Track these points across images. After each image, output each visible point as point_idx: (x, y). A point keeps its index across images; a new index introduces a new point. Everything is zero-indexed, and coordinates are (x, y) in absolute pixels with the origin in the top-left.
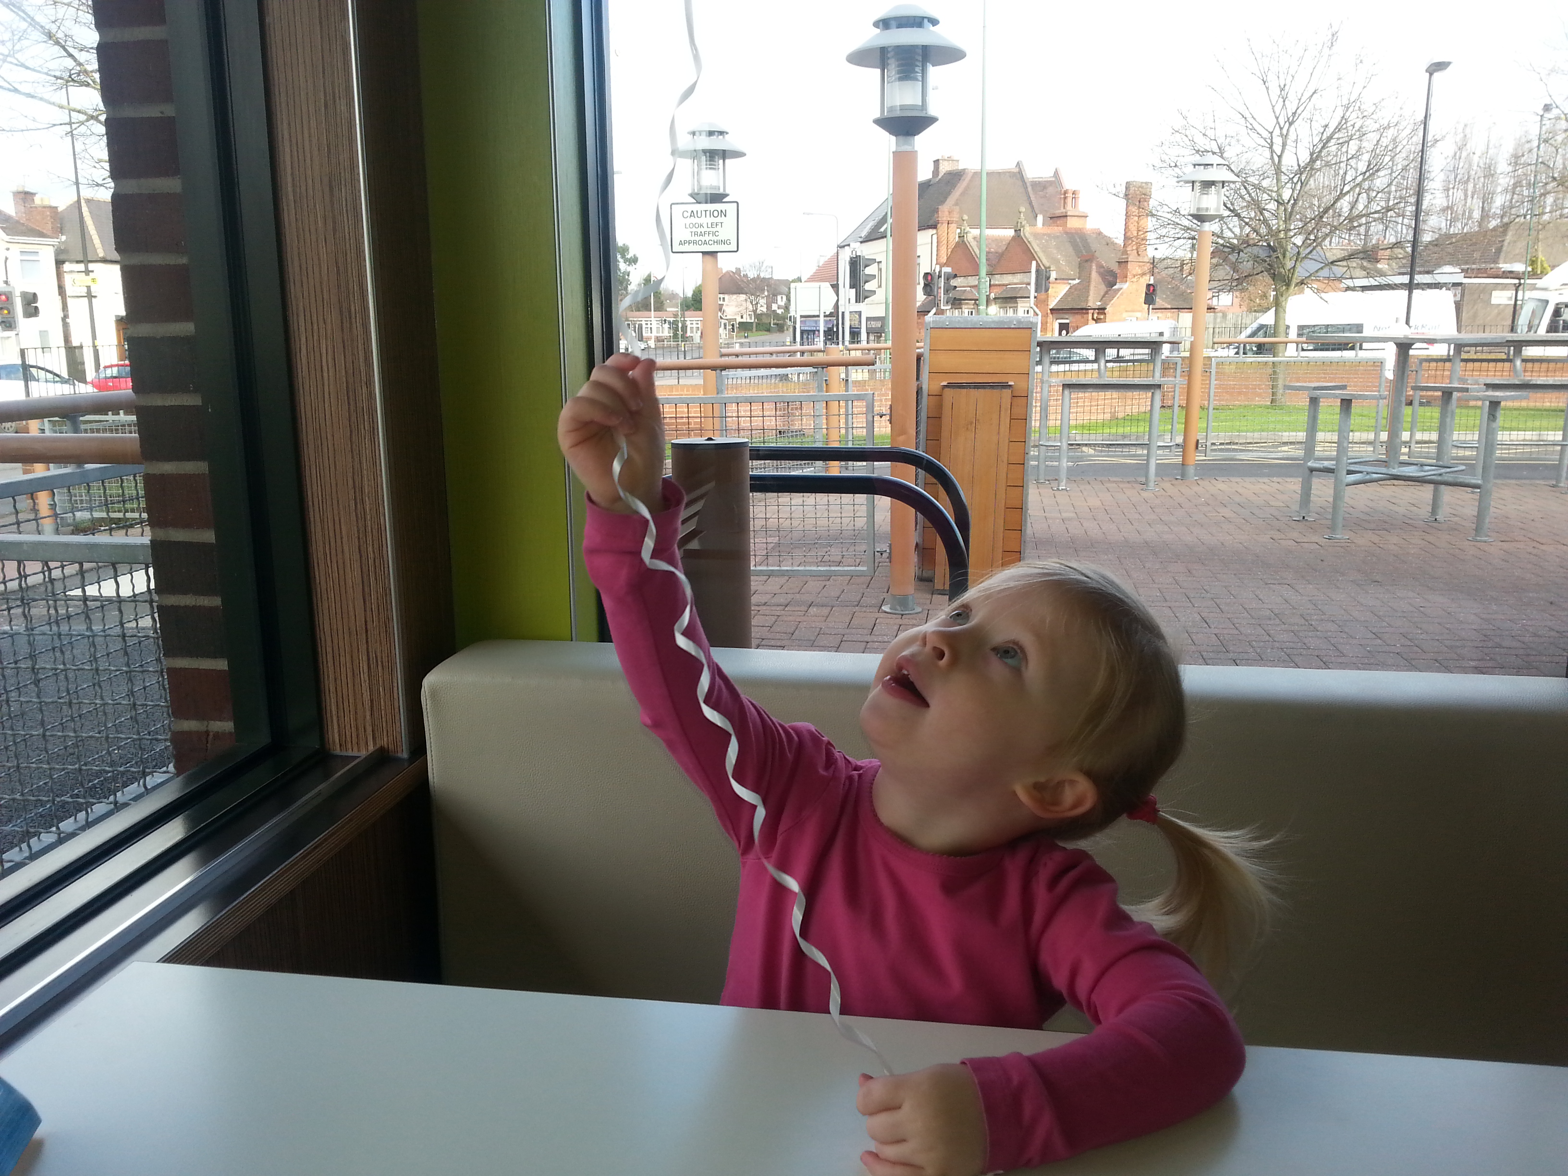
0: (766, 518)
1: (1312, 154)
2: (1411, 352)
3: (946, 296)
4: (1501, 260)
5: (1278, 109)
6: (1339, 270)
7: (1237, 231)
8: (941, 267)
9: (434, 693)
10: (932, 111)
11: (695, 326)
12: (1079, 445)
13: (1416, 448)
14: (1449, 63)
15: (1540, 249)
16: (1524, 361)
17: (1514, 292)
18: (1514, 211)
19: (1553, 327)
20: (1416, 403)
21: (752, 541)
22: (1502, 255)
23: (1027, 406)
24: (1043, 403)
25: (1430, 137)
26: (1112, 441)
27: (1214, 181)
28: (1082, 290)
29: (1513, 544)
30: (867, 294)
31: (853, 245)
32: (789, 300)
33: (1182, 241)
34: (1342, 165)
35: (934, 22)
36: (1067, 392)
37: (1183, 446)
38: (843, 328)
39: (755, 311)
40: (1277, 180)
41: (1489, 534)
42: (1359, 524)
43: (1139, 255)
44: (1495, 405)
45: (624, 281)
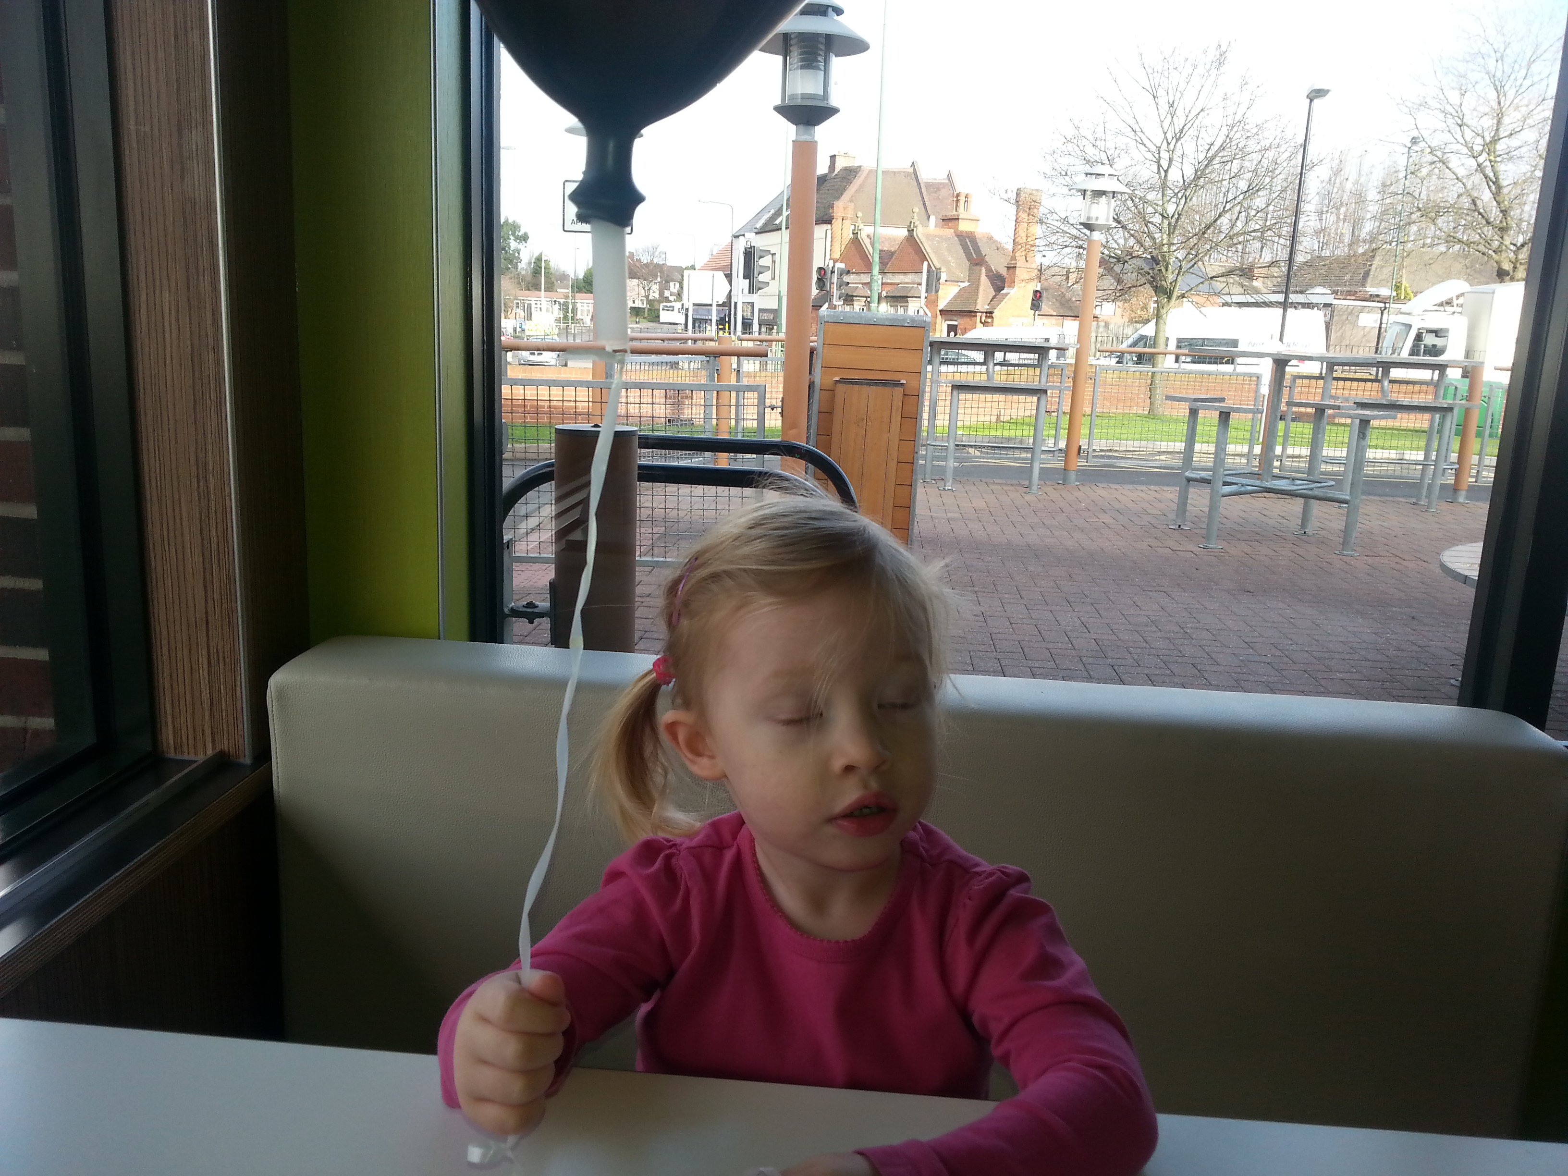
0: (652, 508)
1: (1196, 171)
2: (1288, 369)
3: (839, 292)
4: (1368, 285)
5: (1166, 125)
6: (1218, 285)
7: (1122, 242)
8: (834, 263)
9: (281, 695)
10: (834, 102)
11: (585, 308)
12: (964, 446)
13: (1288, 463)
14: (1328, 91)
15: (1404, 276)
16: (1392, 382)
17: (1380, 315)
18: (1381, 237)
19: (1414, 352)
20: (1289, 418)
21: (638, 531)
22: (1369, 280)
23: (918, 406)
24: (932, 403)
25: (1308, 161)
26: (997, 443)
27: (1105, 191)
28: (972, 291)
29: (1377, 559)
30: (761, 285)
31: (747, 235)
32: (681, 287)
33: (1069, 250)
34: (1224, 182)
35: (839, 11)
36: (955, 393)
37: (1066, 452)
38: (735, 318)
39: (647, 297)
40: (1163, 195)
41: (1355, 548)
42: (1232, 535)
43: (1027, 261)
44: (1365, 423)
45: (513, 260)
